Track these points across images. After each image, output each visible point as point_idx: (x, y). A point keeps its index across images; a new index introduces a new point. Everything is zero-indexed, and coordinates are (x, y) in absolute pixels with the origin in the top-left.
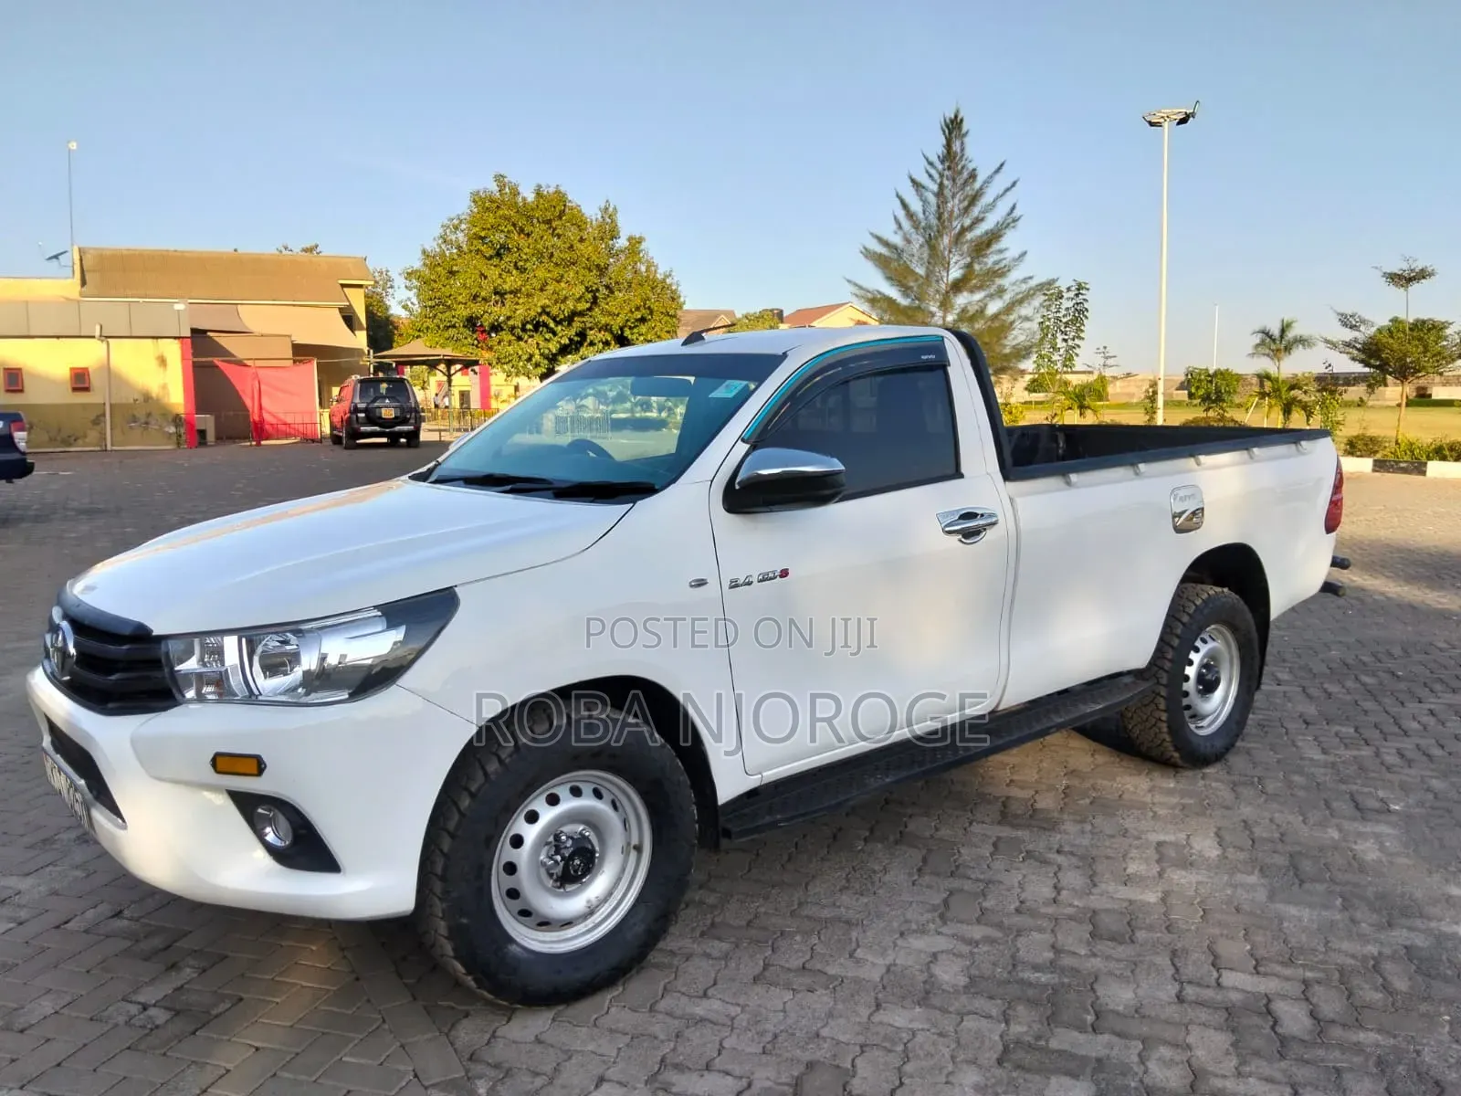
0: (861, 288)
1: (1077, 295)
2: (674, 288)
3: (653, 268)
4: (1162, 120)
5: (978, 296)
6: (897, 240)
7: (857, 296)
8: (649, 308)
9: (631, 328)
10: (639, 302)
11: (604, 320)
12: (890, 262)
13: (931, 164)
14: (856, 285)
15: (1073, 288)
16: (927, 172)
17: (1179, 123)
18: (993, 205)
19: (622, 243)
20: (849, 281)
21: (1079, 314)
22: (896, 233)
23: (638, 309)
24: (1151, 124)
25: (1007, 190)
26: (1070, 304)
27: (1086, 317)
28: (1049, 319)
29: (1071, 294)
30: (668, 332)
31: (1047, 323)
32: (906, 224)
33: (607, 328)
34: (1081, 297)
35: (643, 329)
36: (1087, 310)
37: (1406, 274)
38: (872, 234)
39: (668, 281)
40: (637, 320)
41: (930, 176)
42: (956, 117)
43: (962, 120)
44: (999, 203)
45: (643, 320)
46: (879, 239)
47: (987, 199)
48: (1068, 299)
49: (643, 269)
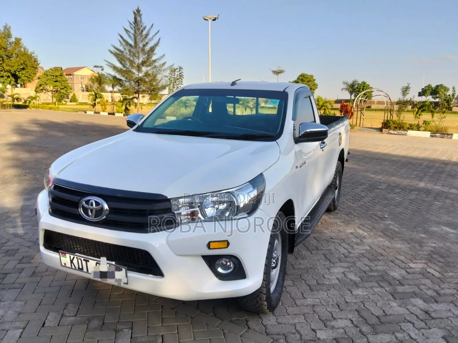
0: (110, 63)
1: (180, 71)
2: (35, 58)
3: (26, 50)
4: (208, 19)
5: (148, 68)
6: (121, 48)
7: (107, 65)
8: (26, 64)
9: (19, 71)
10: (22, 62)
11: (7, 68)
12: (119, 55)
13: (131, 24)
14: (108, 62)
15: (178, 68)
16: (130, 26)
17: (213, 20)
18: (152, 39)
19: (13, 40)
20: (105, 61)
21: (181, 76)
22: (120, 46)
23: (22, 64)
24: (205, 19)
25: (156, 34)
26: (178, 73)
27: (183, 78)
28: (172, 78)
29: (178, 70)
30: (34, 74)
31: (171, 79)
32: (124, 43)
33: (9, 71)
34: (181, 71)
35: (24, 72)
36: (183, 75)
37: (278, 71)
38: (112, 45)
39: (33, 55)
40: (21, 69)
41: (131, 28)
42: (138, 9)
43: (140, 11)
44: (154, 38)
45: (23, 69)
46: (115, 48)
47: (150, 36)
48: (177, 72)
49: (22, 50)
